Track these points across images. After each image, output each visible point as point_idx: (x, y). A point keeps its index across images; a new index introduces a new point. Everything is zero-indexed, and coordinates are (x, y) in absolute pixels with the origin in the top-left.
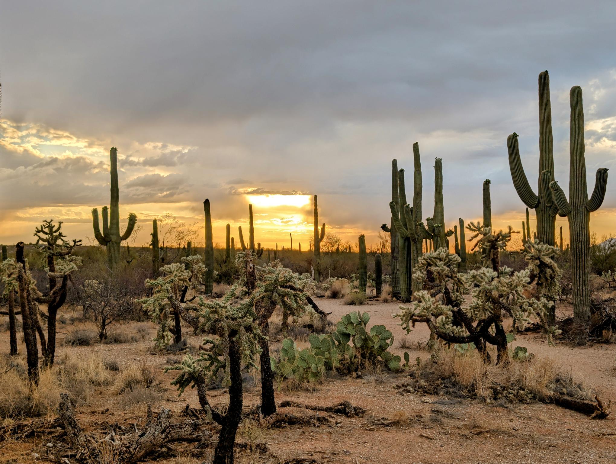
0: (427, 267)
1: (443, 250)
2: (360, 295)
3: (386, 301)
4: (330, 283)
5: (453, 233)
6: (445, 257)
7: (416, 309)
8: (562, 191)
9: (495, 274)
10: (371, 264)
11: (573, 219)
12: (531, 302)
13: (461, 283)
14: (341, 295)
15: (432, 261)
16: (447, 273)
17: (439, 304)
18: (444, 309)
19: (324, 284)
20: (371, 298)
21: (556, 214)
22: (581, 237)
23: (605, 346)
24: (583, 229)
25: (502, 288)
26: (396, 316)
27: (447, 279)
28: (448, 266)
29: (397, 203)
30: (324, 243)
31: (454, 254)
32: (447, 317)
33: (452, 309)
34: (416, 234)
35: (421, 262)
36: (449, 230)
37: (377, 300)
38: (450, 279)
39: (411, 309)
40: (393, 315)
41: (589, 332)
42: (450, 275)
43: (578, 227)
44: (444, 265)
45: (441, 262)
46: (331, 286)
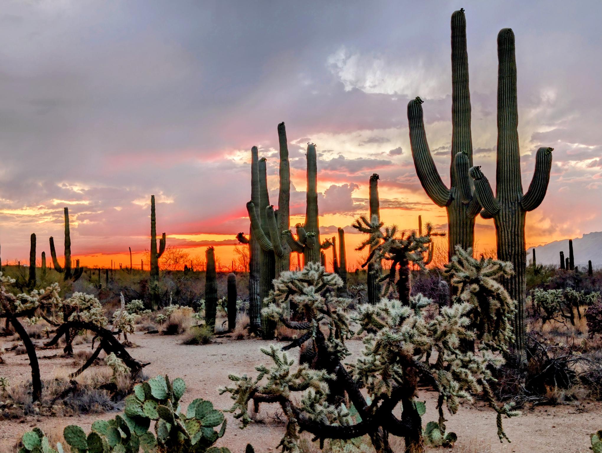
0: (287, 297)
1: (313, 266)
2: (205, 331)
3: (240, 338)
4: (168, 313)
5: (330, 244)
6: (316, 278)
7: (260, 378)
8: (487, 181)
9: (407, 310)
10: (222, 287)
11: (502, 221)
12: (467, 359)
13: (344, 323)
14: (181, 330)
15: (296, 286)
16: (320, 305)
17: (304, 369)
18: (312, 378)
19: (159, 315)
20: (221, 334)
21: (476, 214)
22: (513, 248)
23: (552, 410)
24: (516, 237)
25: (419, 339)
26: (224, 391)
27: (320, 315)
28: (323, 295)
29: (256, 205)
30: (164, 259)
31: (331, 274)
32: (318, 392)
33: (327, 376)
34: (282, 246)
35: (278, 287)
36: (325, 241)
37: (230, 337)
38: (326, 316)
39: (251, 379)
40: (220, 390)
41: (526, 387)
42: (325, 308)
43: (510, 233)
44: (316, 291)
45: (311, 287)
46: (169, 318)
